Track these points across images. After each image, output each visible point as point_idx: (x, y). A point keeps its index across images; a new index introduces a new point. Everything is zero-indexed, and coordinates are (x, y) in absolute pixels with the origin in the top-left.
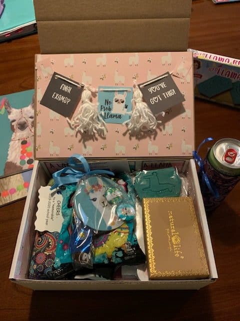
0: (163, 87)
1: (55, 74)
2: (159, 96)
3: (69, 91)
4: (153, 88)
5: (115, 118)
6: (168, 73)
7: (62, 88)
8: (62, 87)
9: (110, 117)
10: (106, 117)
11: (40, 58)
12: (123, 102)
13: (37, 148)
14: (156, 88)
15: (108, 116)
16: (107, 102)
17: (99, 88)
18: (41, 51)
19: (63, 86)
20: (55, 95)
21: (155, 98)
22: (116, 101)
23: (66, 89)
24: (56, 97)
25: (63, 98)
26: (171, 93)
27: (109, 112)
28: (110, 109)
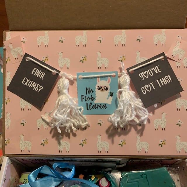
0: (157, 72)
1: (26, 55)
2: (152, 83)
3: (42, 77)
4: (145, 73)
5: (99, 108)
6: (163, 54)
7: (34, 73)
8: (33, 71)
9: (93, 108)
10: (89, 108)
11: (9, 35)
12: (107, 89)
13: (5, 142)
14: (149, 73)
15: (91, 107)
16: (88, 91)
17: (78, 74)
18: (10, 27)
19: (35, 71)
20: (26, 81)
21: (147, 86)
22: (99, 89)
23: (39, 74)
24: (26, 83)
25: (34, 85)
26: (166, 81)
27: (91, 101)
28: (92, 99)
